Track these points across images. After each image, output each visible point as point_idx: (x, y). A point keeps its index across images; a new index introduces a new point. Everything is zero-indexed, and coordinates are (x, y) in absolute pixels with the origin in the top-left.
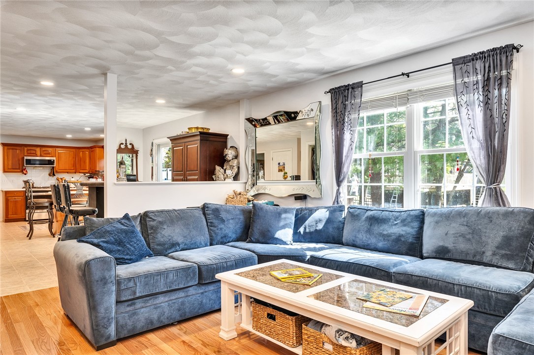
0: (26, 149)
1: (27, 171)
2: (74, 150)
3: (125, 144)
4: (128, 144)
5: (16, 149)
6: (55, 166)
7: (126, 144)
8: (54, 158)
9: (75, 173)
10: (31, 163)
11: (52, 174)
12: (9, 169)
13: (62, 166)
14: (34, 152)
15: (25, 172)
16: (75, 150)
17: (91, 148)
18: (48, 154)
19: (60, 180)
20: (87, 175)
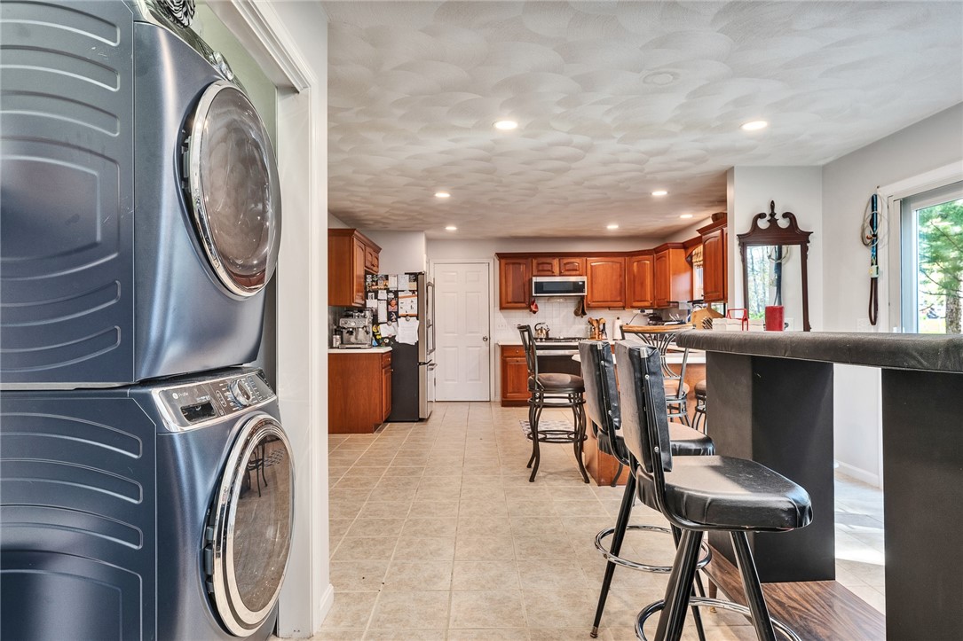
0: (535, 262)
1: (536, 307)
2: (620, 259)
3: (768, 218)
4: (778, 216)
5: (520, 264)
6: (586, 294)
7: (772, 215)
8: (584, 279)
9: (624, 308)
10: (544, 289)
11: (581, 311)
12: (508, 303)
13: (599, 295)
14: (548, 267)
15: (533, 308)
16: (623, 258)
17: (656, 251)
18: (573, 271)
19: (595, 324)
20: (647, 311)
